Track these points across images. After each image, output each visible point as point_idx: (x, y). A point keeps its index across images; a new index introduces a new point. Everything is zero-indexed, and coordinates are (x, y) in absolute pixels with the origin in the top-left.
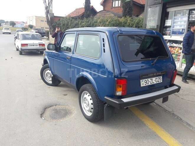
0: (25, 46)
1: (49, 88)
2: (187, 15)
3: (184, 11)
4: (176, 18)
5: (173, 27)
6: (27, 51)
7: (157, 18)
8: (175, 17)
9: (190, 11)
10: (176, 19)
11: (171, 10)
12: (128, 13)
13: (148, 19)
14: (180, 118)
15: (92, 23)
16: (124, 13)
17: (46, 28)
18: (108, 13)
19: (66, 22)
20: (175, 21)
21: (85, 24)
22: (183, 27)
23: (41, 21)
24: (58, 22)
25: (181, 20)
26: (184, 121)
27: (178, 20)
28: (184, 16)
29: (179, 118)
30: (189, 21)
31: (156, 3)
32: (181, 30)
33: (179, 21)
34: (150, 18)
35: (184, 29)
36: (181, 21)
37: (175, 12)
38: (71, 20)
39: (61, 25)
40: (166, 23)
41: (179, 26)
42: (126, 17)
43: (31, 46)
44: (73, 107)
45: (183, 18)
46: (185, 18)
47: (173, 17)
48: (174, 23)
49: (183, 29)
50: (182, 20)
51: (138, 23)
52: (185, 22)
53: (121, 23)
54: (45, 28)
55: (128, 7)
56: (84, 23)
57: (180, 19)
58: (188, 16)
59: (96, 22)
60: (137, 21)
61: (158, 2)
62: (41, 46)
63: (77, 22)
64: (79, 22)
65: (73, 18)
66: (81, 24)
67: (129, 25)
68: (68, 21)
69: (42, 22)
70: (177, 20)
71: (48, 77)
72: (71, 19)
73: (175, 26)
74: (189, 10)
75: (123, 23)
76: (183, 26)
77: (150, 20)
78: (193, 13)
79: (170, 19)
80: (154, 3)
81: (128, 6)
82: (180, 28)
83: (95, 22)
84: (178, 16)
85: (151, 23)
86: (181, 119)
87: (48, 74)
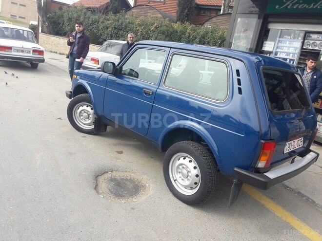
0: (7, 50)
1: (84, 137)
2: (300, 39)
3: (297, 32)
4: (282, 41)
5: (276, 54)
6: (9, 60)
7: (251, 36)
8: (281, 39)
9: (307, 34)
10: (281, 43)
11: (275, 28)
12: (186, 17)
13: (236, 35)
14: (312, 200)
15: (124, 24)
16: (180, 16)
17: (20, 17)
18: (152, 11)
19: (75, 15)
20: (280, 44)
21: (112, 23)
22: (291, 57)
23: (12, 3)
24: (59, 12)
25: (289, 45)
26: (318, 204)
27: (285, 45)
28: (296, 40)
29: (310, 200)
30: (302, 48)
31: (252, 11)
32: (288, 60)
33: (286, 47)
34: (239, 35)
35: (294, 60)
36: (289, 47)
37: (281, 31)
38: (85, 13)
39: (66, 19)
40: (264, 45)
41: (284, 54)
42: (184, 23)
43: (18, 51)
44: (145, 177)
45: (293, 42)
46: (297, 43)
47: (278, 39)
48: (277, 48)
49: (291, 60)
50: (291, 45)
51: (203, 37)
52: (296, 49)
53: (177, 32)
54: (18, 17)
55: (188, 7)
56: (109, 22)
57: (288, 43)
58: (302, 40)
59: (132, 24)
60: (202, 33)
61: (256, 11)
62: (37, 53)
63: (97, 17)
64: (99, 18)
65: (88, 9)
66: (103, 22)
67: (189, 37)
68: (80, 13)
69: (13, 5)
70: (282, 45)
71: (81, 118)
72: (84, 11)
73: (279, 53)
74: (304, 32)
75: (180, 32)
76: (291, 55)
77: (239, 37)
78: (311, 37)
79: (271, 41)
80: (250, 12)
81: (188, 5)
82: (286, 57)
83: (129, 23)
84: (285, 38)
85: (240, 42)
86: (313, 202)
87: (83, 112)
